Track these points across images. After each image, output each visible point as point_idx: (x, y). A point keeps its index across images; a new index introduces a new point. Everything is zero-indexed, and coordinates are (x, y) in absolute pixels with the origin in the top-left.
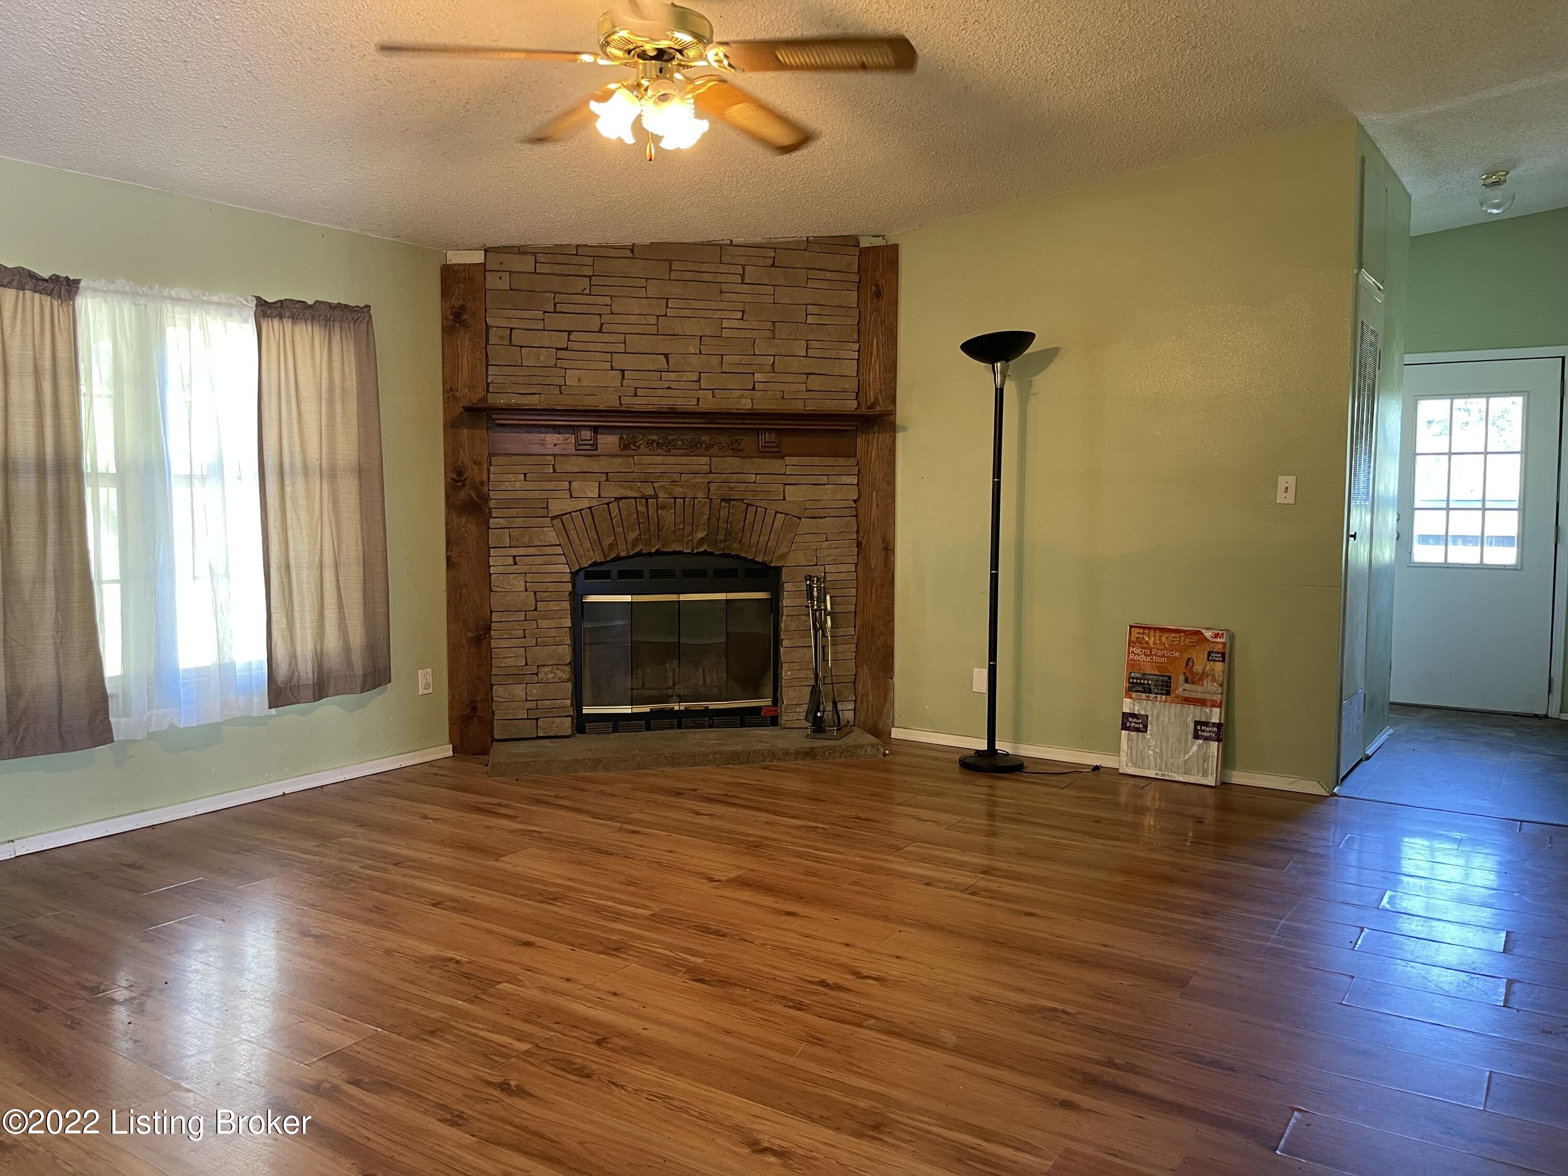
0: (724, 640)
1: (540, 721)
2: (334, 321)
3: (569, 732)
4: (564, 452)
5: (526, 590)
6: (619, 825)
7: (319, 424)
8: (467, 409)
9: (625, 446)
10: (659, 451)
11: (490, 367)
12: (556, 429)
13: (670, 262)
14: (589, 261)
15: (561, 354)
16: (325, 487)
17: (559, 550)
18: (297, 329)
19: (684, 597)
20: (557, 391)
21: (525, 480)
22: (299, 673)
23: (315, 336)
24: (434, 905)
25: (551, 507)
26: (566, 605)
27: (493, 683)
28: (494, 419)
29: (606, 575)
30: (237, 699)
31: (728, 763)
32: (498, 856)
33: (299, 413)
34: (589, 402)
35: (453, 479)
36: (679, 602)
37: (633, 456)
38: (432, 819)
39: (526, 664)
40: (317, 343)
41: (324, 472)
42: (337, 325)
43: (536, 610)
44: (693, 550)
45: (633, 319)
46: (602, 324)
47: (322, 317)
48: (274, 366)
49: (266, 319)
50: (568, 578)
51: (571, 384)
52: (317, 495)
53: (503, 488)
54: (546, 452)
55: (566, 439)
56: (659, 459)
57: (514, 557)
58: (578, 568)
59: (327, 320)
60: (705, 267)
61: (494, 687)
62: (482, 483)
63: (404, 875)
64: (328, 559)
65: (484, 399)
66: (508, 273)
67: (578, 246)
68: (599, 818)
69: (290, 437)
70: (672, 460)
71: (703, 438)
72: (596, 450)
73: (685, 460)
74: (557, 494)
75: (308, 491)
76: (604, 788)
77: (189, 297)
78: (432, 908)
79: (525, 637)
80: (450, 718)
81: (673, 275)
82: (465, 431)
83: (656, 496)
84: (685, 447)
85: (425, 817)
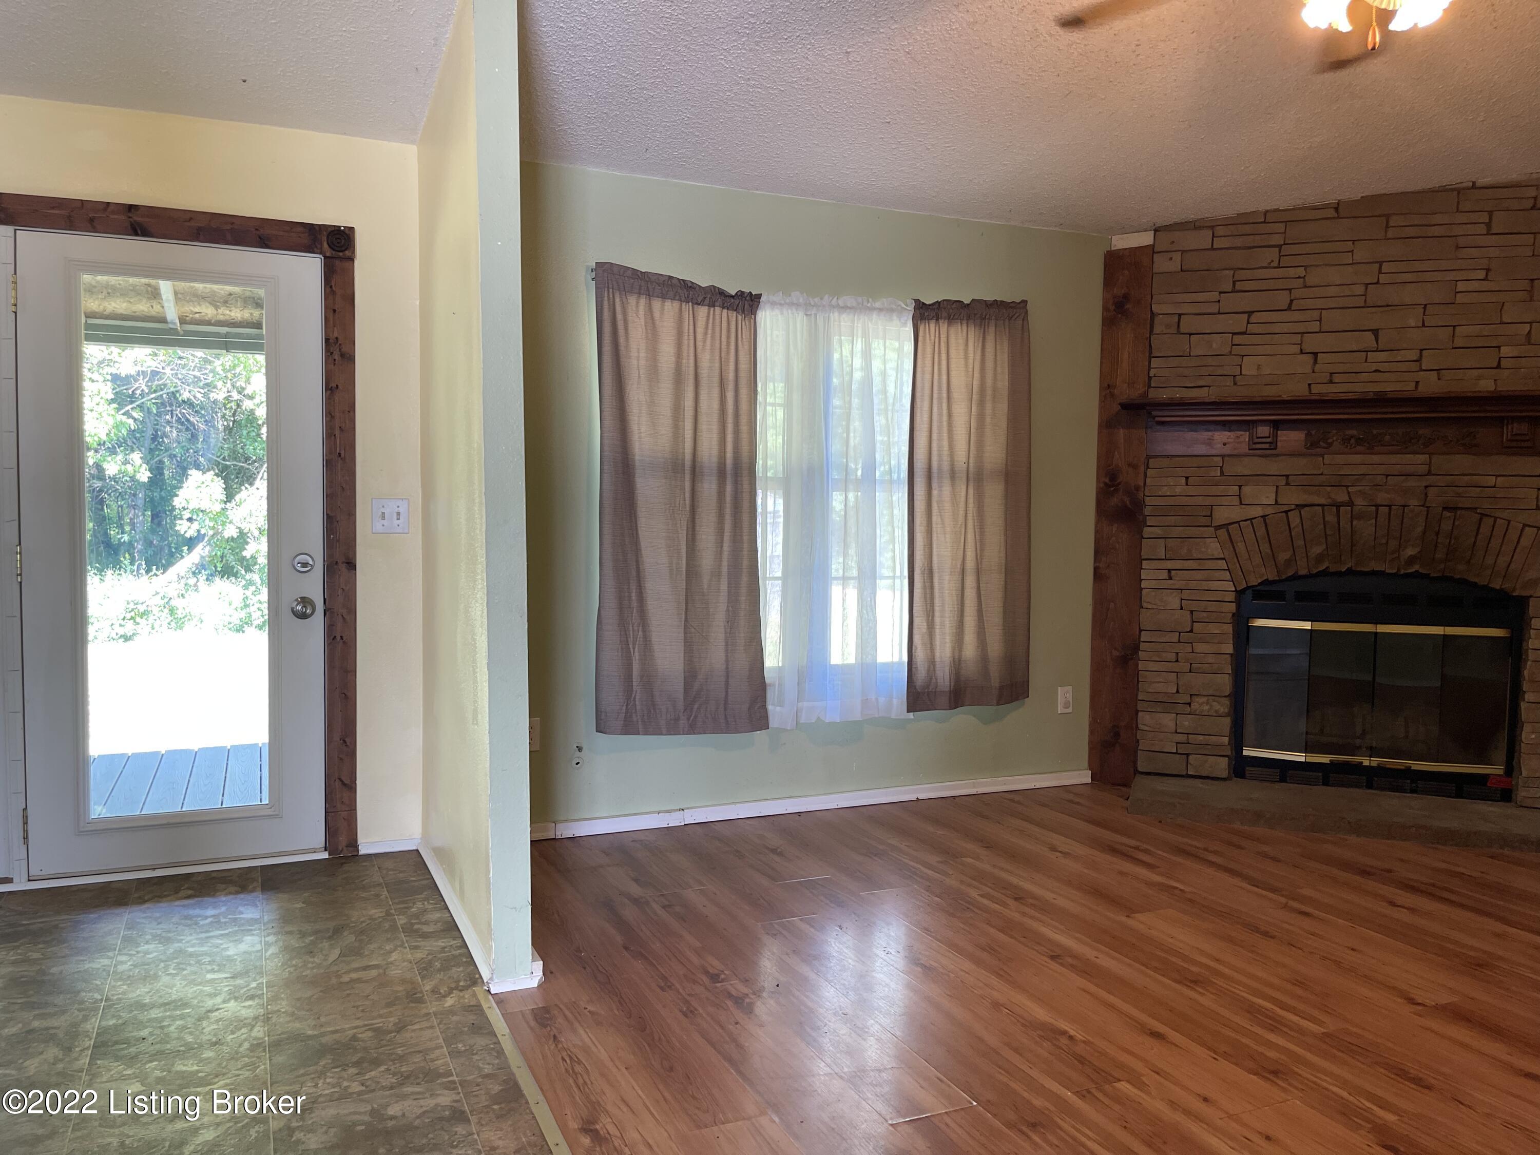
0: (1438, 684)
1: (1191, 757)
2: (989, 319)
3: (1225, 774)
4: (1236, 452)
5: (1182, 609)
6: (1283, 900)
7: (968, 426)
8: (1125, 406)
9: (1312, 444)
10: (1359, 448)
11: (1153, 359)
12: (1226, 425)
13: (1388, 217)
14: (1280, 227)
15: (1238, 339)
16: (971, 491)
17: (1222, 564)
18: (952, 330)
19: (1382, 629)
20: (1229, 381)
21: (1187, 485)
22: (936, 679)
23: (969, 336)
24: (1053, 958)
25: (1216, 515)
26: (1229, 628)
27: (1139, 709)
28: (1154, 417)
29: (1280, 596)
30: (877, 699)
31: (1438, 843)
32: (1130, 910)
33: (950, 416)
34: (1270, 392)
35: (1105, 484)
36: (1376, 633)
37: (1322, 456)
38: (1060, 852)
39: (1178, 692)
40: (971, 344)
41: (971, 476)
42: (993, 322)
43: (1191, 631)
44: (1399, 570)
45: (1332, 291)
46: (1292, 301)
47: (978, 316)
48: (928, 368)
49: (924, 321)
50: (1231, 597)
51: (1248, 373)
52: (963, 499)
53: (1160, 494)
54: (1213, 452)
55: (1238, 437)
56: (1358, 458)
57: (1169, 571)
58: (1245, 586)
59: (983, 319)
60: (1438, 219)
61: (1140, 714)
62: (1137, 488)
63: (1024, 914)
64: (970, 564)
65: (1146, 394)
66: (1180, 253)
67: (1267, 212)
68: (1258, 887)
69: (940, 440)
70: (1376, 458)
71: (1421, 432)
72: (1275, 449)
73: (1394, 459)
74: (1224, 501)
75: (954, 495)
76: (1266, 849)
77: (854, 304)
78: (1050, 961)
79: (1177, 661)
80: (1091, 742)
81: (1390, 234)
82: (1121, 431)
83: (1351, 503)
84: (1395, 443)
85: (1054, 849)
